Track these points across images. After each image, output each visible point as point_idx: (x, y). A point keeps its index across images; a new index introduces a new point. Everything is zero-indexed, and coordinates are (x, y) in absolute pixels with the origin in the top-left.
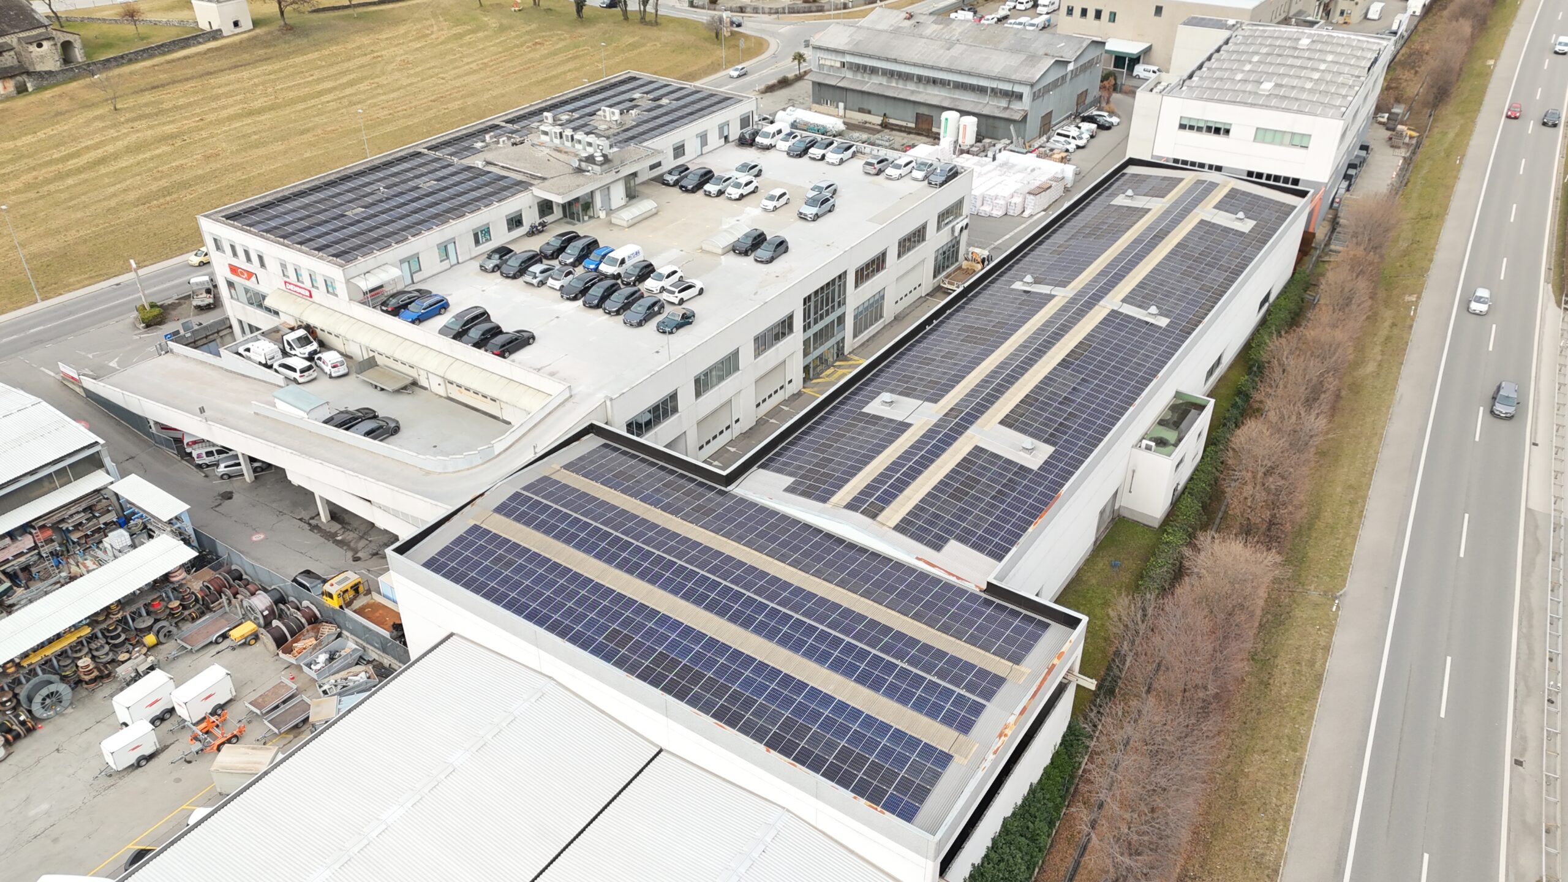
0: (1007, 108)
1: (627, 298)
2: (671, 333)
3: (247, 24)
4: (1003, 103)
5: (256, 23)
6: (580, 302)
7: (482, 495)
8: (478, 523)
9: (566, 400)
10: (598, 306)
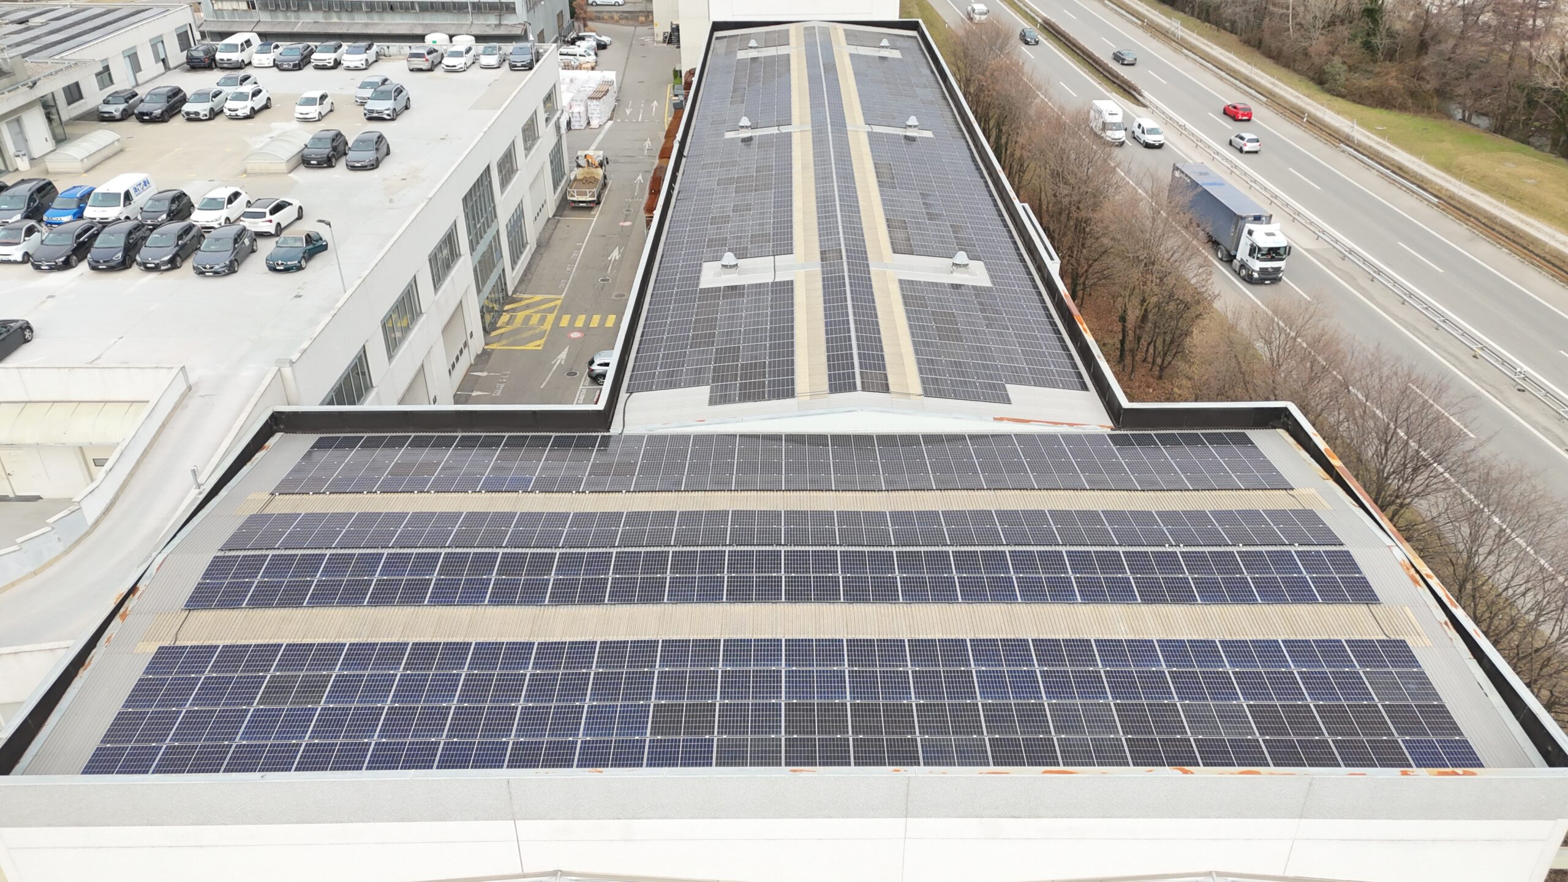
0: (500, 25)
1: (180, 237)
2: (300, 268)
4: (492, 20)
6: (83, 267)
7: (133, 590)
8: (166, 644)
9: (184, 396)
10: (124, 264)
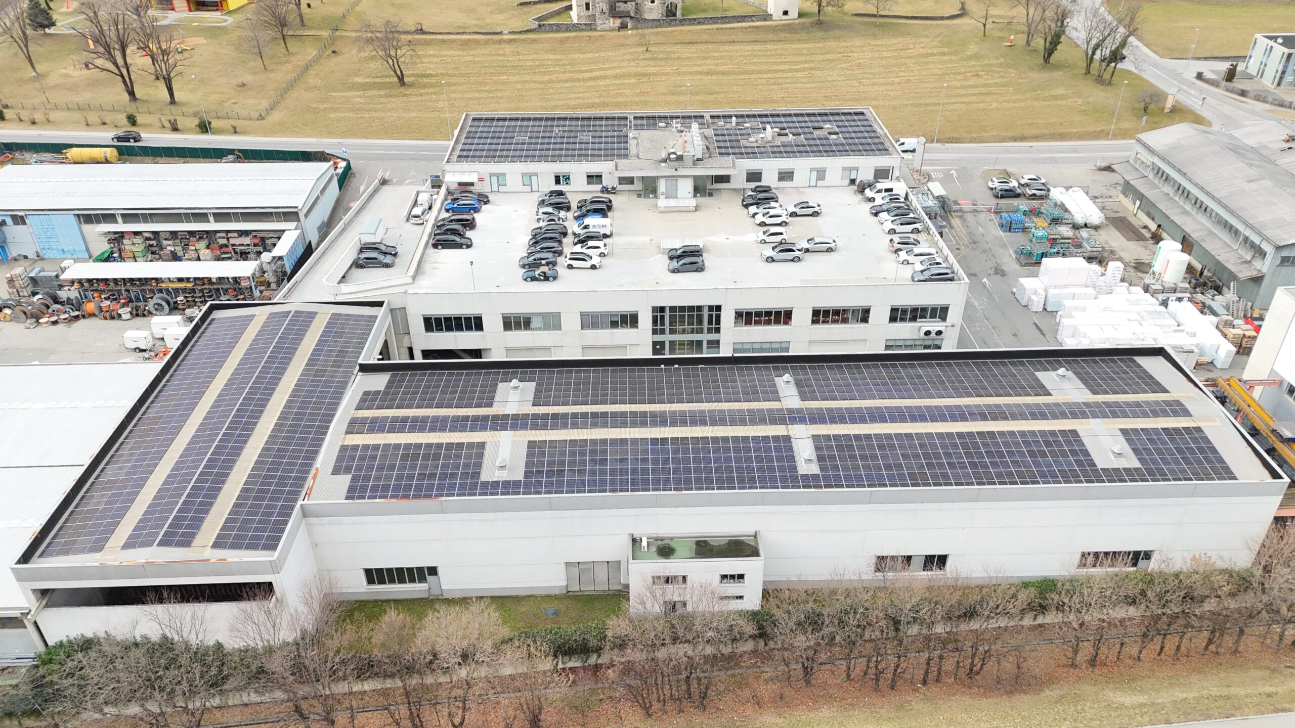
0: (1247, 263)
3: (793, 14)
5: (801, 15)
